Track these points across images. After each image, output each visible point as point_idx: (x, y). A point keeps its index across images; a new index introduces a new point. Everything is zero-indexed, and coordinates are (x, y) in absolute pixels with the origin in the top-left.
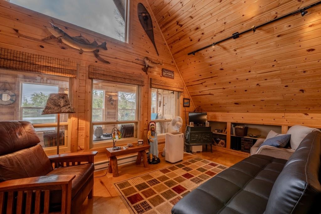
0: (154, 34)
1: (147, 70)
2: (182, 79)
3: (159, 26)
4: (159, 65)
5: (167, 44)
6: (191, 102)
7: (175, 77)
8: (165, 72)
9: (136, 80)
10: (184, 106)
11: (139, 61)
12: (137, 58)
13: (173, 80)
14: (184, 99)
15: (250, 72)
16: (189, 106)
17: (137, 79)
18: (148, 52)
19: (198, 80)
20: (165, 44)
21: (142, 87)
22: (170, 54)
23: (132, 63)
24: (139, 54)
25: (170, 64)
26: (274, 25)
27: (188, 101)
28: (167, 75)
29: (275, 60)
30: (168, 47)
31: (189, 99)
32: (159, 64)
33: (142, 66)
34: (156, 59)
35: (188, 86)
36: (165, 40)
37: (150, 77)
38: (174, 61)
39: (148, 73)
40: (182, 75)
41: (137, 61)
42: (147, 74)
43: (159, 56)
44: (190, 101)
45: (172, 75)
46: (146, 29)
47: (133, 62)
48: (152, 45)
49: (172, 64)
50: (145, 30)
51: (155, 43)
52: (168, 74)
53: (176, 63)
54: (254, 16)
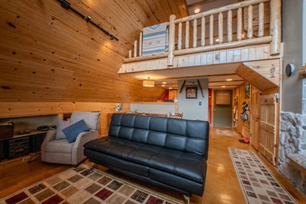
15: (53, 53)
26: (95, 28)
29: (80, 55)
54: (90, 7)
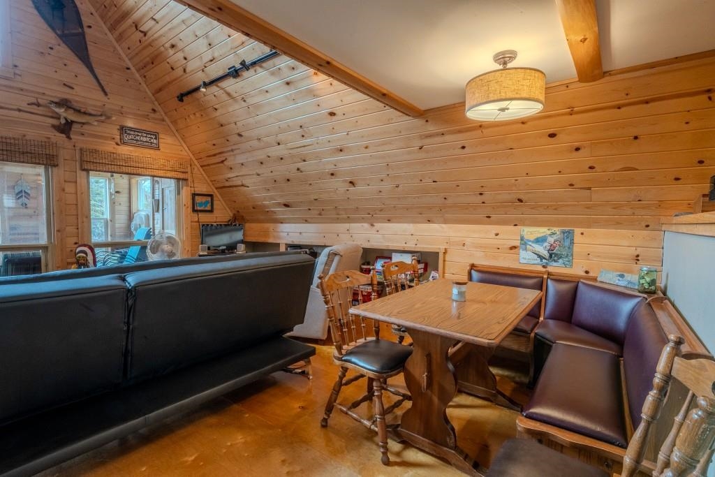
0: (88, 43)
1: (70, 129)
2: (186, 148)
3: (103, 25)
4: (103, 118)
5: (133, 69)
6: (215, 202)
7: (161, 145)
8: (129, 134)
9: (29, 153)
10: (194, 210)
11: (40, 108)
12: (34, 100)
13: (157, 152)
14: (194, 195)
16: (211, 211)
17: (33, 152)
18: (73, 88)
19: (215, 155)
20: (128, 69)
21: (54, 168)
22: (146, 92)
23: (17, 113)
24: (41, 91)
25: (148, 115)
27: (209, 199)
28: (137, 140)
30: (137, 75)
31: (211, 196)
32: (101, 115)
33: (51, 119)
34: (99, 104)
35: (204, 166)
36: (126, 59)
37: (79, 146)
38: (158, 108)
39: (72, 136)
40: (185, 142)
41: (34, 109)
42: (69, 137)
43: (109, 97)
44: (215, 199)
45: (155, 141)
46: (59, 32)
47: (20, 110)
48: (84, 70)
49: (152, 115)
50: (56, 33)
51: (94, 66)
52: (138, 138)
53: (165, 113)
